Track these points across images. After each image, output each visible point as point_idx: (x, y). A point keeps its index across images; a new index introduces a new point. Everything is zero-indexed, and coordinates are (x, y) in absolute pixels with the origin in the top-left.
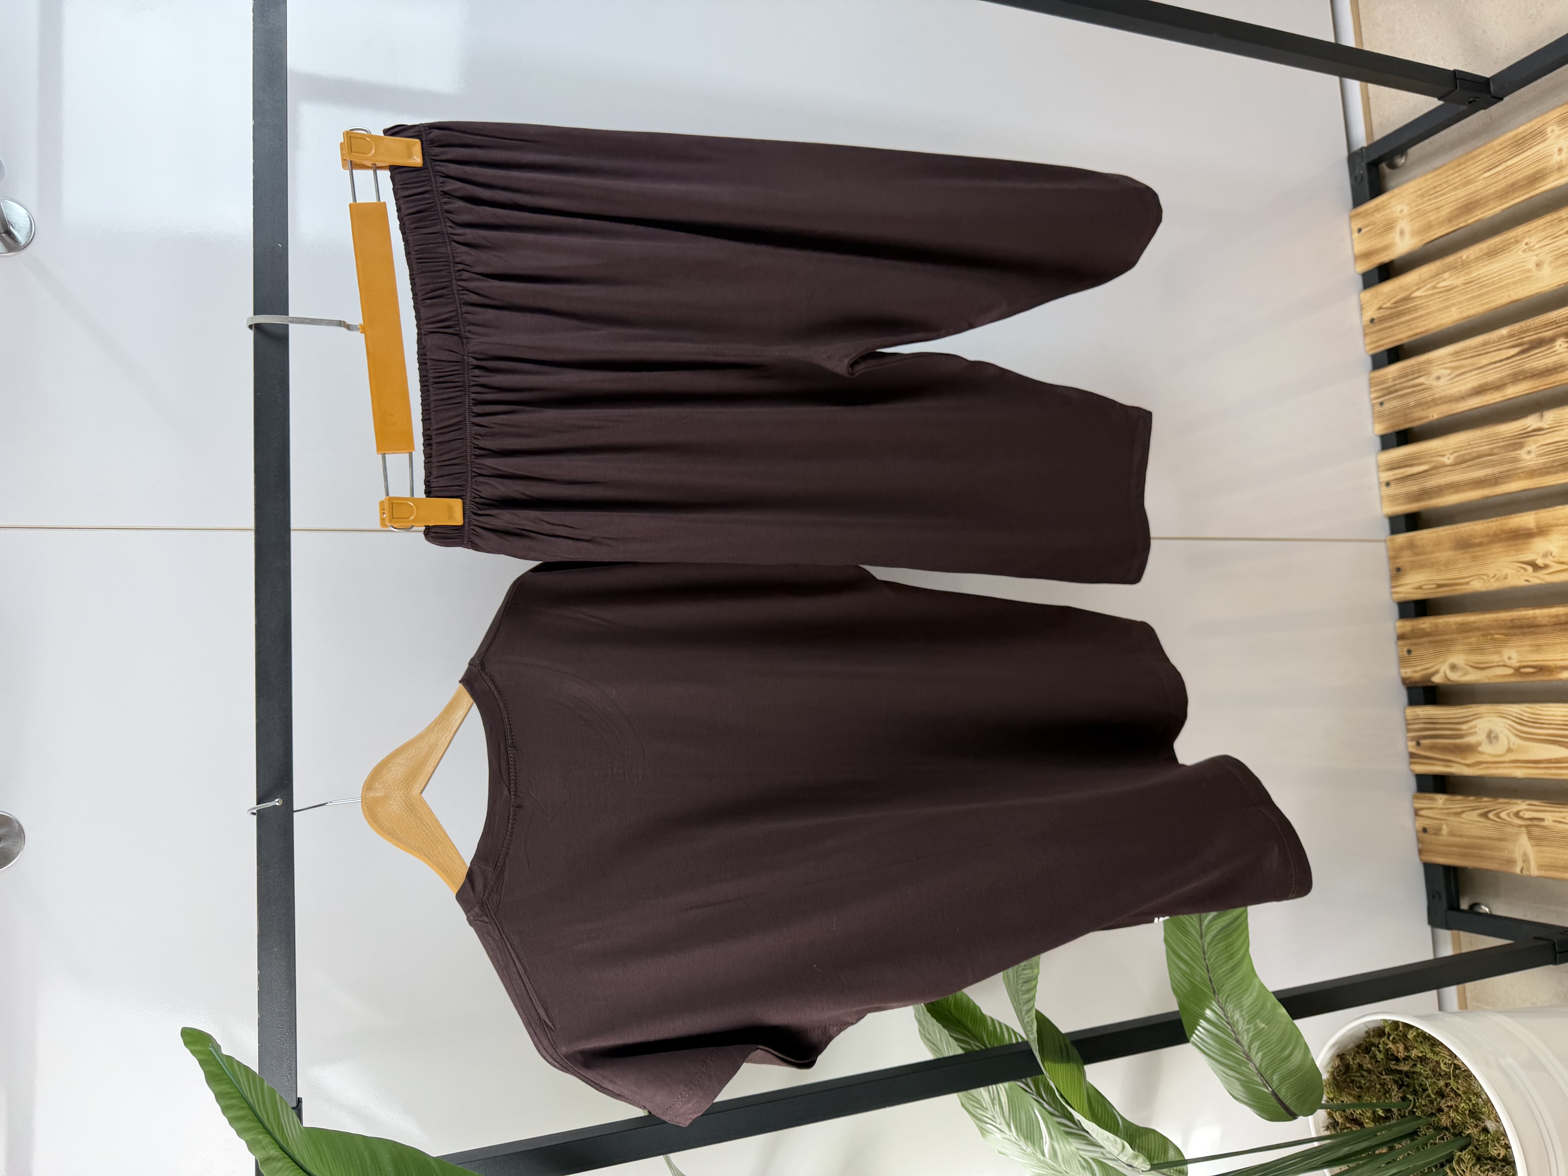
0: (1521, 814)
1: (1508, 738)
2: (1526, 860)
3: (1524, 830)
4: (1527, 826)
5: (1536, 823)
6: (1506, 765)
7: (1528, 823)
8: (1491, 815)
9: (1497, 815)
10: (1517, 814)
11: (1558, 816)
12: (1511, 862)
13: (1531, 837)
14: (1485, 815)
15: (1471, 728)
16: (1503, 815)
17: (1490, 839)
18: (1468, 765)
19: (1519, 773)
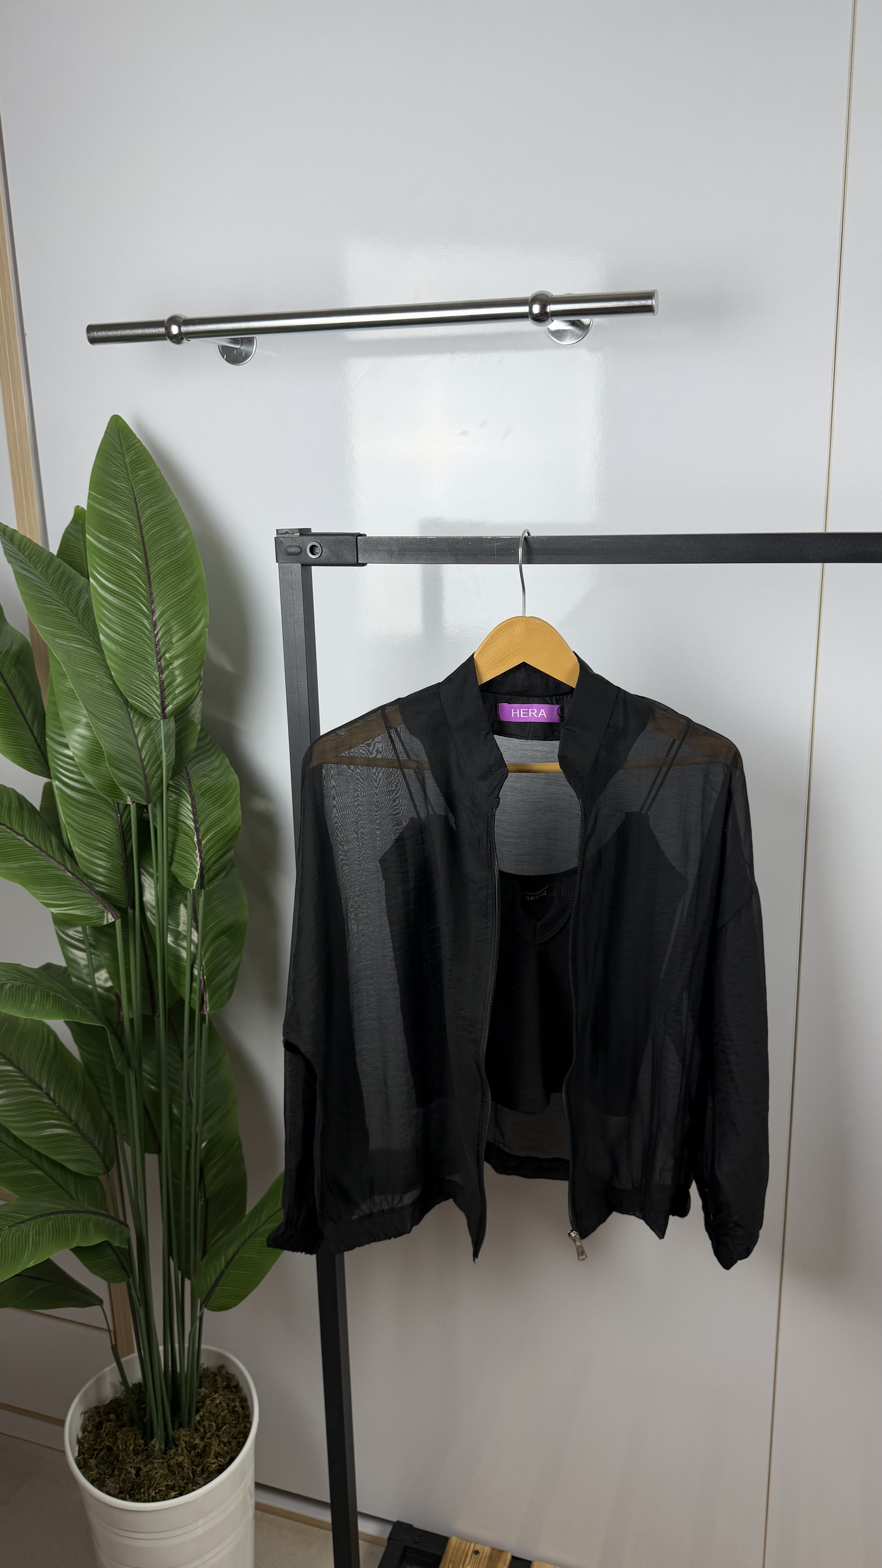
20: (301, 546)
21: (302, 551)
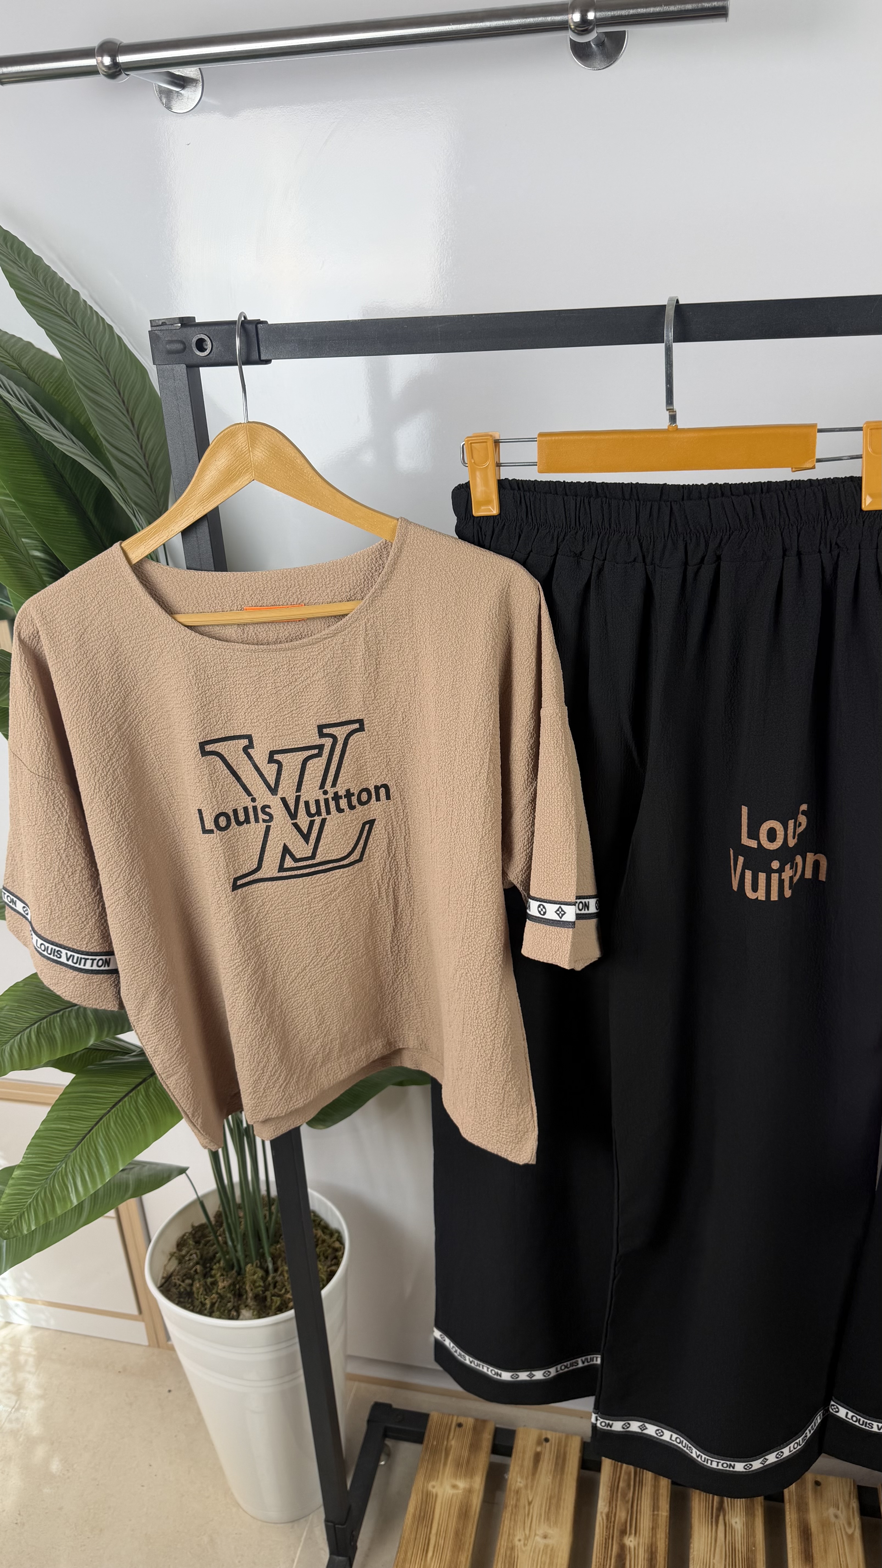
20: (184, 340)
21: (185, 348)
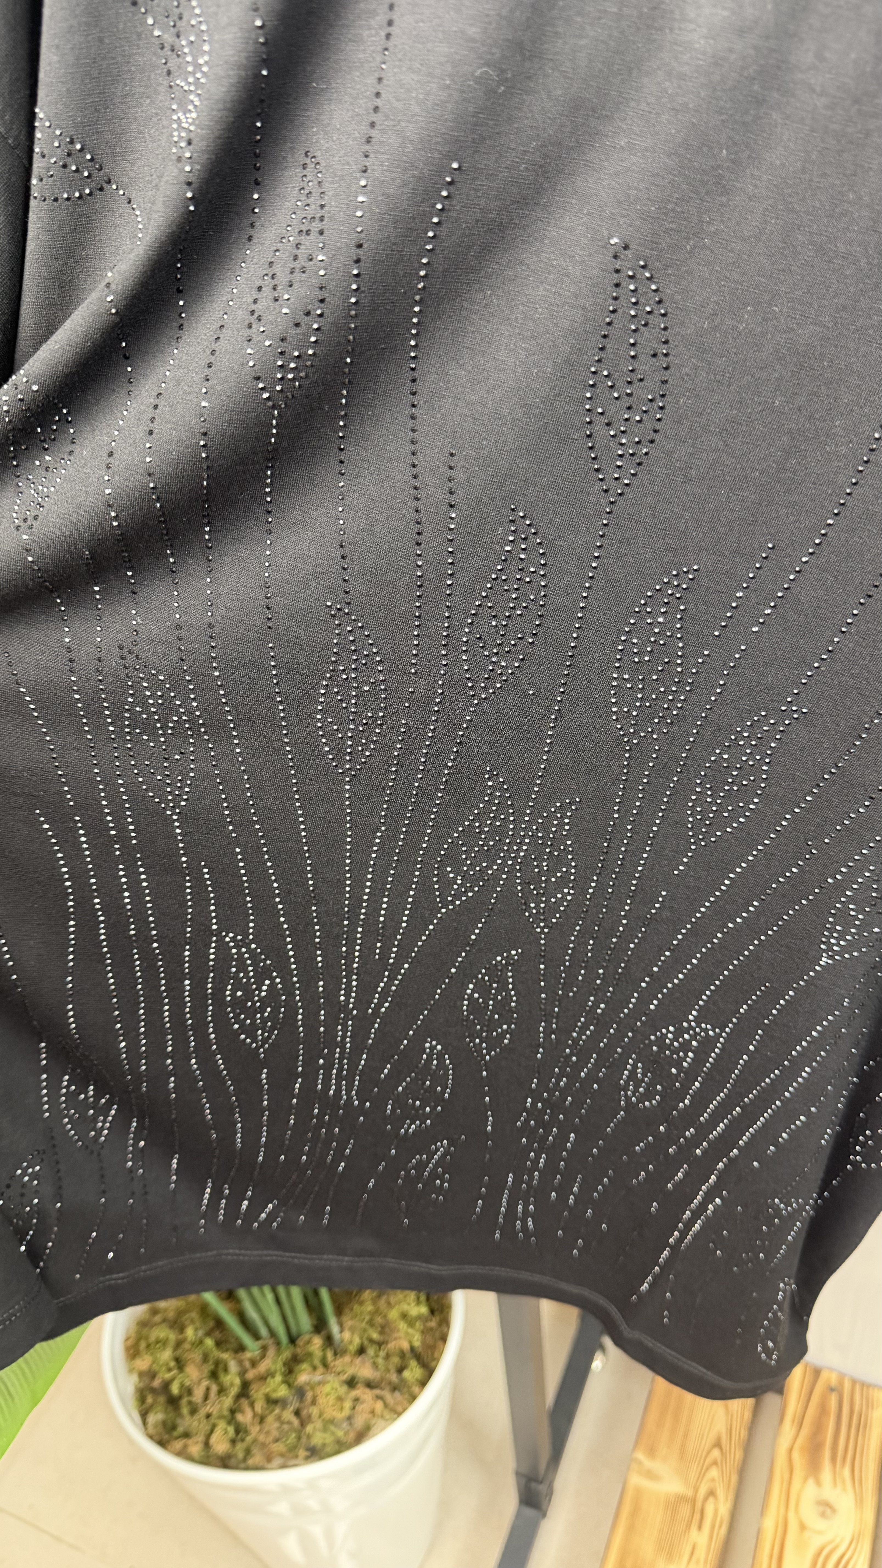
0: (711, 1500)
1: (819, 1533)
2: (650, 1475)
3: (690, 1493)
4: (694, 1501)
5: (697, 1516)
6: (782, 1511)
7: (699, 1505)
8: (716, 1453)
9: (715, 1463)
10: (711, 1493)
11: (701, 1553)
12: (652, 1452)
13: (681, 1499)
14: (718, 1444)
15: (844, 1482)
16: (714, 1473)
17: (686, 1435)
18: (790, 1451)
19: (769, 1524)
